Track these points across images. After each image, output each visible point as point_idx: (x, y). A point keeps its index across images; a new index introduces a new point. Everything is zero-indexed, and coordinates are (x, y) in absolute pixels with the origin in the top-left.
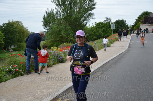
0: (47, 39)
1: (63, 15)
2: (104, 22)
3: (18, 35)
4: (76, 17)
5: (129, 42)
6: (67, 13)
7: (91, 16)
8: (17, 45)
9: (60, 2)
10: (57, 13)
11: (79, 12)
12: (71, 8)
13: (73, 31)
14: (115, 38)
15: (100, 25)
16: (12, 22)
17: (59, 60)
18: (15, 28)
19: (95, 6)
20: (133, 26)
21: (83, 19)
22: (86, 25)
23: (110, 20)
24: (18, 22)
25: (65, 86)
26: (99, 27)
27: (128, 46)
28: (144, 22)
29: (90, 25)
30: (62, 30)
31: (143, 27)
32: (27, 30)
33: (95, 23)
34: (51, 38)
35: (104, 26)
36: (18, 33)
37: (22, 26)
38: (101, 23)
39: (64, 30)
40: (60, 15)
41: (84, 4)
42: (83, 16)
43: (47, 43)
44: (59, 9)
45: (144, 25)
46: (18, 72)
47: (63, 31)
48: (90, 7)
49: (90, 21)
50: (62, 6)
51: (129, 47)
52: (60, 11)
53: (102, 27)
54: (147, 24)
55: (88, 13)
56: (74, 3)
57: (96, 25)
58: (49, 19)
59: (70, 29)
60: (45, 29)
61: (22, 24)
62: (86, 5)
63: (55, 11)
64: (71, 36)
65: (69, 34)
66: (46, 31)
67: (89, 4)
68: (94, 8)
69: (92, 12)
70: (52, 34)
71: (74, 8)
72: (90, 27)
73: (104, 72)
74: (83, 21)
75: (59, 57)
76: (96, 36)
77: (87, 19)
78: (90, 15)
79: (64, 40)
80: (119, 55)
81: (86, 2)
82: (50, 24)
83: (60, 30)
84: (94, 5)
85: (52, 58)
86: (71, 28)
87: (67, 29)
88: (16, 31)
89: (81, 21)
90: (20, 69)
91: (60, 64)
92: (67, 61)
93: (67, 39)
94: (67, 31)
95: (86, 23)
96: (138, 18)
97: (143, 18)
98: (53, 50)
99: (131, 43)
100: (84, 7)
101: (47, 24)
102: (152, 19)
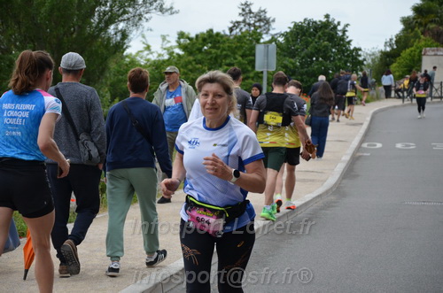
2: (231, 30)
5: (354, 145)
21: (105, 13)
22: (120, 47)
23: (264, 20)
29: (148, 48)
33: (181, 35)
35: (226, 56)
38: (211, 38)
49: (143, 22)
51: (349, 172)
57: (185, 48)
72: (153, 57)
74: (107, 26)
77: (125, 12)
89: (95, 20)
95: (124, 35)
96: (417, 9)
99: (366, 150)
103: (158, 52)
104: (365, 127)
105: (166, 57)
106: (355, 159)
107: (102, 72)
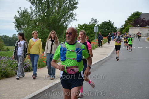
1: (39, 15)
2: (89, 23)
4: (55, 18)
6: (44, 13)
7: (72, 17)
10: (32, 13)
11: (58, 13)
12: (48, 7)
15: (83, 27)
19: (77, 6)
20: (122, 29)
21: (63, 21)
22: (66, 28)
23: (96, 21)
27: (111, 52)
28: (134, 24)
33: (79, 25)
35: (88, 29)
38: (85, 25)
39: (41, 33)
40: (36, 16)
41: (64, 2)
42: (63, 17)
44: (34, 8)
45: (134, 28)
48: (71, 6)
49: (71, 22)
54: (138, 26)
55: (69, 13)
57: (79, 27)
60: (17, 31)
62: (66, 4)
63: (29, 11)
67: (70, 3)
68: (75, 8)
69: (73, 12)
71: (52, 7)
74: (63, 23)
77: (67, 20)
78: (72, 15)
80: (98, 62)
82: (23, 26)
84: (76, 4)
86: (49, 30)
87: (44, 32)
89: (61, 22)
94: (44, 34)
95: (67, 25)
96: (128, 19)
97: (133, 19)
100: (65, 6)
101: (20, 26)
102: (143, 21)
107: (63, 33)
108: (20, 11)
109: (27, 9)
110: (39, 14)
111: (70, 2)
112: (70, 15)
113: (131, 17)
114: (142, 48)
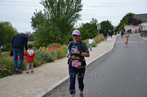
0: (36, 39)
2: (90, 23)
3: (7, 35)
4: (64, 18)
5: (114, 42)
6: (55, 15)
7: (78, 17)
8: (6, 46)
9: (48, 4)
10: (45, 14)
11: (66, 14)
12: (59, 9)
13: (61, 32)
14: (101, 38)
15: (86, 26)
16: (1, 23)
17: (47, 60)
18: (4, 29)
19: (82, 8)
20: (118, 27)
21: (70, 20)
22: (73, 26)
23: (96, 21)
24: (7, 23)
25: (53, 84)
26: (85, 28)
28: (128, 23)
29: (77, 26)
30: (50, 31)
31: (127, 28)
32: (16, 30)
33: (82, 24)
34: (40, 38)
35: (90, 27)
36: (7, 34)
37: (11, 27)
38: (87, 24)
39: (52, 30)
40: (49, 16)
41: (71, 5)
42: (71, 17)
43: (35, 43)
44: (47, 10)
45: (128, 26)
46: (6, 72)
47: (52, 32)
48: (77, 8)
49: (77, 22)
50: (50, 8)
51: (114, 47)
52: (48, 12)
53: (88, 28)
54: (131, 25)
55: (75, 14)
56: (62, 4)
57: (83, 26)
58: (37, 20)
59: (58, 30)
60: (33, 29)
61: (11, 24)
62: (73, 6)
63: (43, 12)
64: (59, 36)
65: (57, 35)
66: (35, 31)
67: (76, 6)
68: (81, 10)
69: (79, 13)
70: (41, 34)
71: (62, 9)
73: (91, 71)
74: (71, 22)
75: (47, 57)
76: (83, 36)
77: (74, 20)
78: (77, 16)
79: (52, 40)
81: (73, 4)
82: (38, 25)
83: (48, 30)
84: (81, 6)
85: (40, 57)
86: (59, 28)
87: (55, 29)
88: (5, 32)
89: (69, 22)
90: (9, 69)
91: (48, 63)
92: (55, 61)
93: (55, 39)
94: (55, 31)
95: (74, 24)
96: (123, 19)
97: (127, 19)
98: (41, 50)
99: (116, 43)
100: (72, 9)
101: (35, 25)
102: (135, 20)
103: (78, 27)
104: (115, 39)
105: (80, 27)
106: (115, 44)
108: (36, 12)
109: (42, 11)
110: (51, 15)
111: (76, 4)
112: (76, 16)
113: (125, 17)
114: (137, 42)
